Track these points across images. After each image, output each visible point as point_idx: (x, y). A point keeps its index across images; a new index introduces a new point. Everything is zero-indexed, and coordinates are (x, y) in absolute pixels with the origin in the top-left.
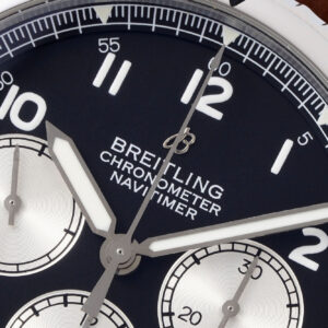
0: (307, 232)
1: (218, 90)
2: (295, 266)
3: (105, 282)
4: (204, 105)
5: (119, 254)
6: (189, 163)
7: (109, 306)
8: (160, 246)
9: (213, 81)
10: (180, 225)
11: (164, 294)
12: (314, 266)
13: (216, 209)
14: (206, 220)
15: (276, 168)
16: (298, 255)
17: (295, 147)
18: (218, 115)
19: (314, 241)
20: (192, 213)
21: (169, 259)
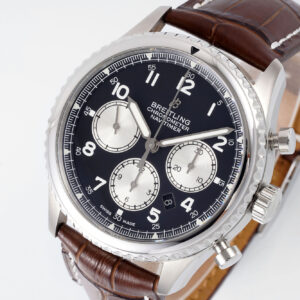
0: (219, 138)
1: (189, 84)
2: (215, 151)
3: (146, 155)
4: (184, 90)
5: (150, 146)
6: (179, 111)
7: (148, 164)
8: (166, 143)
9: (188, 81)
10: (174, 135)
11: (168, 160)
12: (221, 150)
13: (187, 129)
14: (183, 133)
15: (209, 114)
16: (216, 146)
17: (216, 107)
18: (189, 94)
19: (222, 141)
20: (179, 131)
21: (170, 148)
